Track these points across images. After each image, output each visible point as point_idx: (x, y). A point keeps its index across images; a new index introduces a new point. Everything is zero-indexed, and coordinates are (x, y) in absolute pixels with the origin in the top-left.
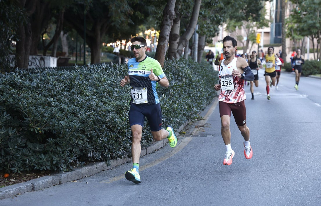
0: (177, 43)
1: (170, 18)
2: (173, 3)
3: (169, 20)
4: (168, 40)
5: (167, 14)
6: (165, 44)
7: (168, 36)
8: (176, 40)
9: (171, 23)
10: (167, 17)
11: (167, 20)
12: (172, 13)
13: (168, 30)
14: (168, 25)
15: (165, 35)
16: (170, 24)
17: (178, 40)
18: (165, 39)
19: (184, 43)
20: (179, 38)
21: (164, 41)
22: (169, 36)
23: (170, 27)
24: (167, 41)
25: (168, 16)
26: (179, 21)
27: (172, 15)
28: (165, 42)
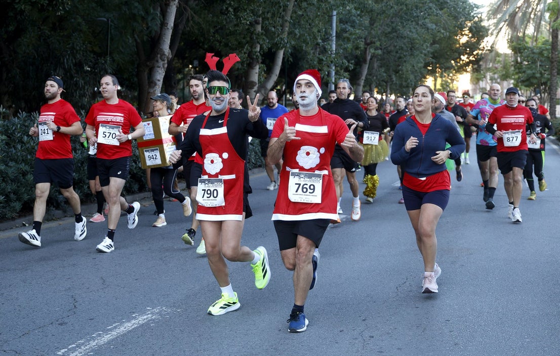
0: (255, 92)
1: (161, 59)
2: (165, 40)
3: (160, 61)
4: (161, 86)
5: (158, 54)
6: (155, 90)
7: (159, 80)
8: (253, 88)
9: (163, 64)
10: (157, 57)
11: (157, 61)
12: (164, 52)
13: (159, 74)
14: (159, 67)
15: (155, 80)
16: (162, 66)
17: (256, 88)
18: (156, 84)
19: (263, 92)
20: (257, 85)
21: (154, 87)
22: (162, 80)
23: (163, 69)
24: (158, 87)
25: (159, 56)
26: (256, 65)
27: (164, 54)
28: (155, 89)
